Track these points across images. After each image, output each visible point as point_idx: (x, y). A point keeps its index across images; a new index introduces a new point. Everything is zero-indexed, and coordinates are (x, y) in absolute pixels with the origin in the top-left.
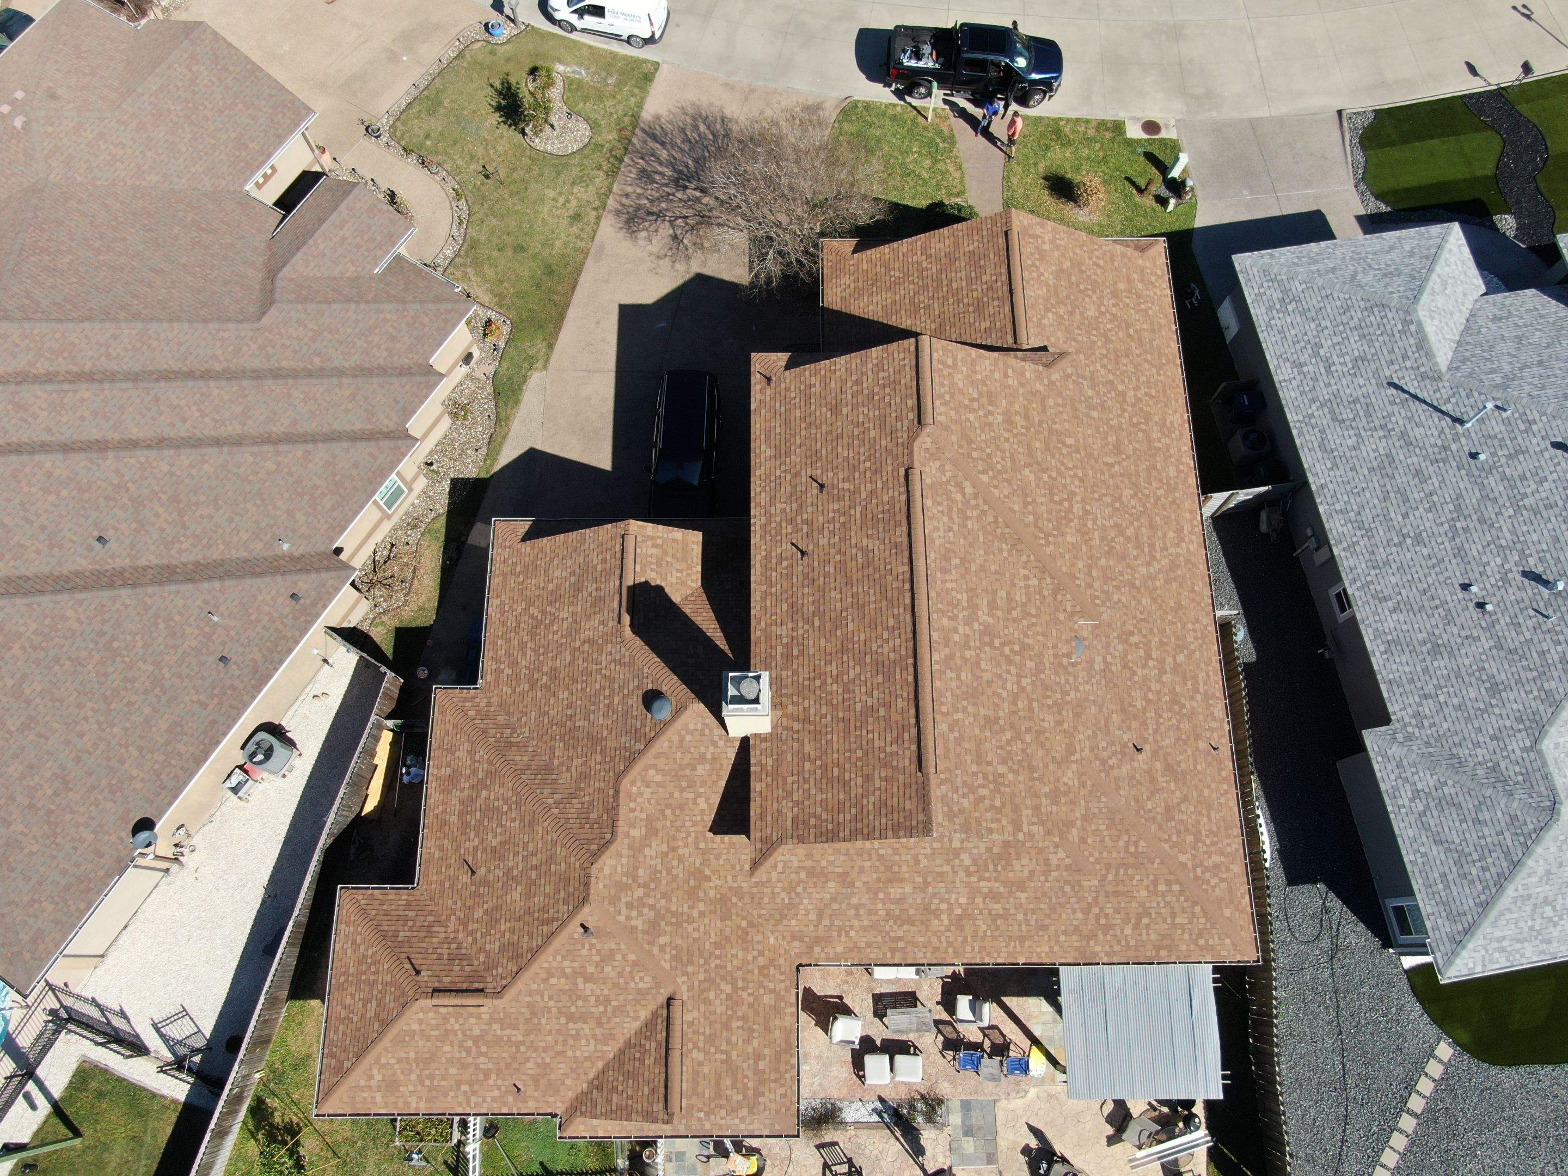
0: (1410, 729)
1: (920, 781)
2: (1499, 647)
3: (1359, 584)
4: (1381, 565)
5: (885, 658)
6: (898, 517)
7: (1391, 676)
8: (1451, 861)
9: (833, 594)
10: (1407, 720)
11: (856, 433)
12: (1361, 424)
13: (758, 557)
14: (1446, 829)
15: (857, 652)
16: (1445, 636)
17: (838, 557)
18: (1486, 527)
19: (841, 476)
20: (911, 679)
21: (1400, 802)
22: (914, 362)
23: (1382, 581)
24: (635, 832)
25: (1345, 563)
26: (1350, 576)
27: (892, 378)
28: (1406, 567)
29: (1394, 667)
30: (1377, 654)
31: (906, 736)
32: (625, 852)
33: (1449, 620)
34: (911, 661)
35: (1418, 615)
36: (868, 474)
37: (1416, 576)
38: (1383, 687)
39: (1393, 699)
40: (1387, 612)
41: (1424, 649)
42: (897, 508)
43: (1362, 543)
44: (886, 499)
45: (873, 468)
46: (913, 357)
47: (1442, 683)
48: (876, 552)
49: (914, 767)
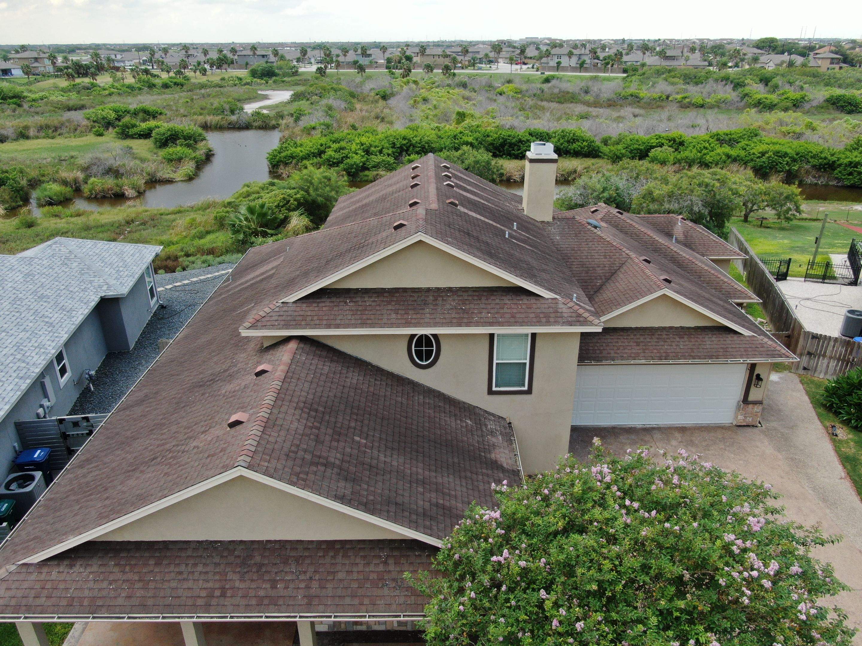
0: (95, 290)
3: (56, 335)
4: (30, 333)
7: (83, 304)
10: (92, 293)
14: (116, 260)
16: (30, 297)
21: (130, 274)
23: (39, 328)
25: (54, 344)
26: (58, 339)
28: (14, 324)
29: (76, 305)
30: (80, 313)
35: (36, 309)
37: (14, 318)
38: (92, 305)
39: (91, 300)
40: (53, 319)
41: (49, 300)
43: (30, 344)
47: (55, 289)
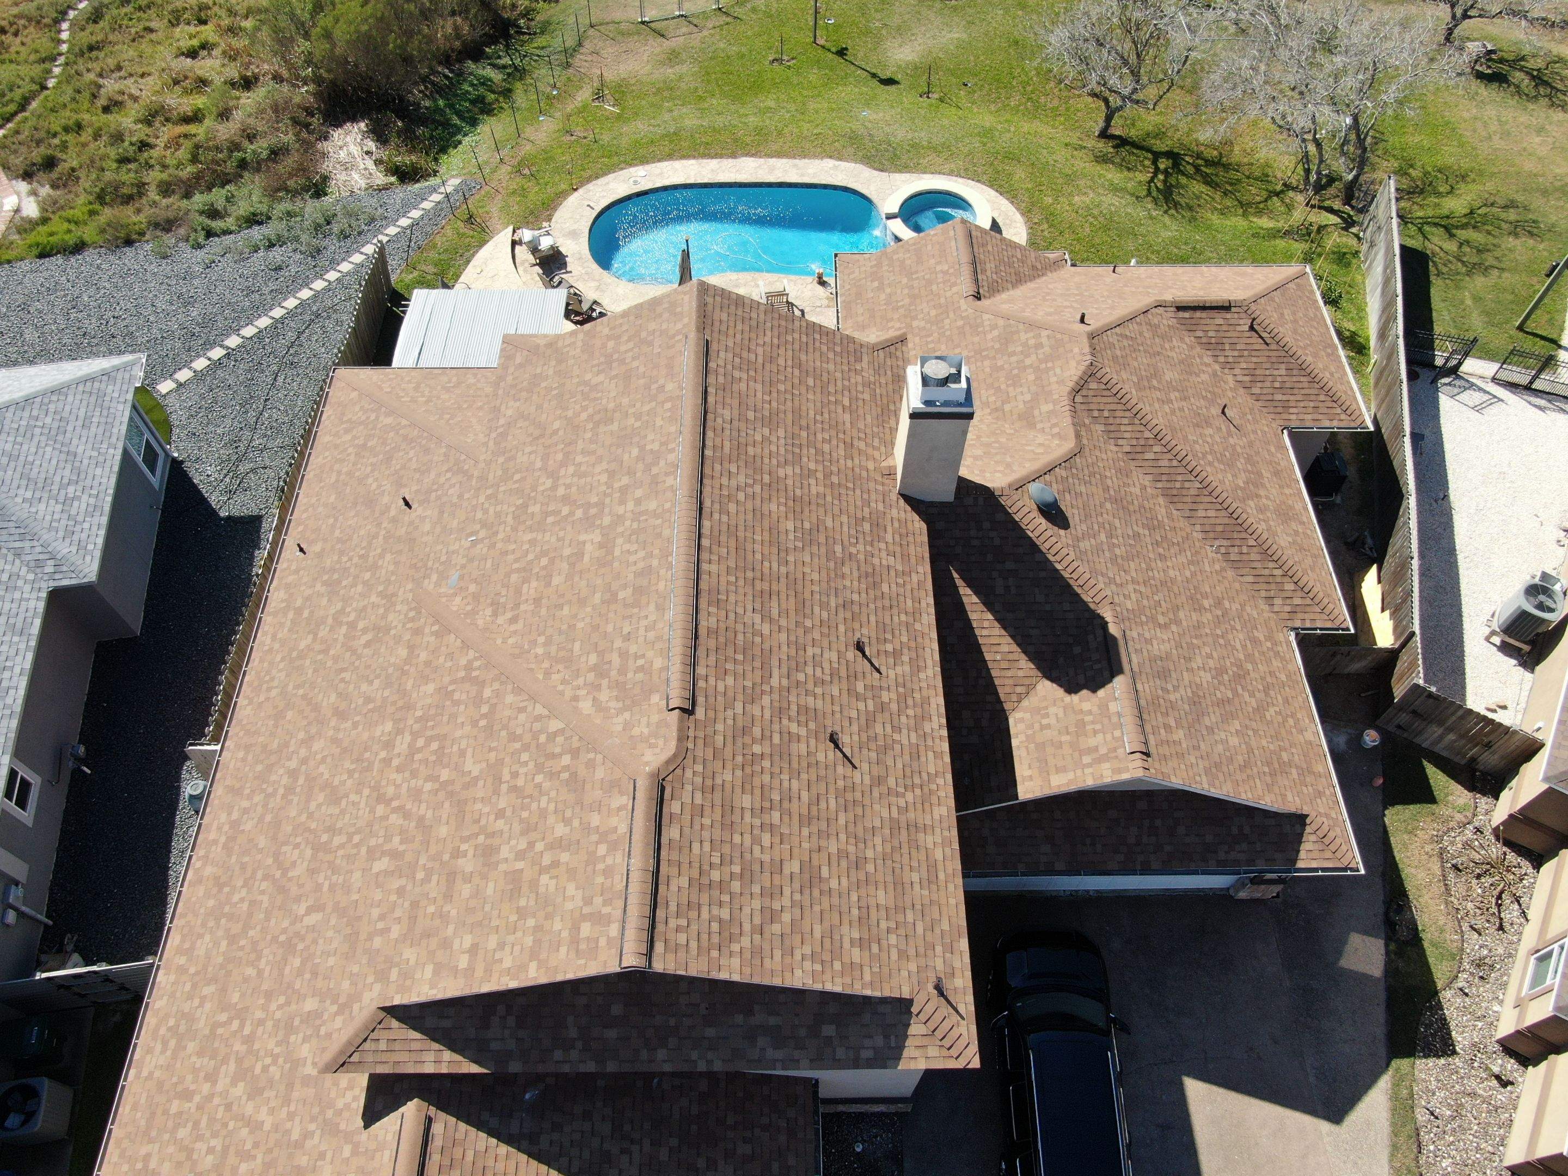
0: (31, 576)
1: (708, 331)
5: (743, 470)
6: (712, 644)
7: (16, 639)
8: (68, 435)
9: (815, 576)
10: (27, 588)
11: (776, 815)
13: (930, 672)
14: (54, 462)
15: (782, 494)
17: (808, 623)
19: (803, 748)
20: (710, 434)
21: (92, 501)
22: (660, 913)
24: (1046, 408)
27: (705, 898)
31: (721, 379)
32: (1055, 386)
34: (708, 452)
36: (757, 731)
38: (36, 630)
39: (30, 614)
42: (712, 658)
44: (730, 680)
45: (748, 740)
46: (660, 927)
48: (750, 608)
49: (714, 347)
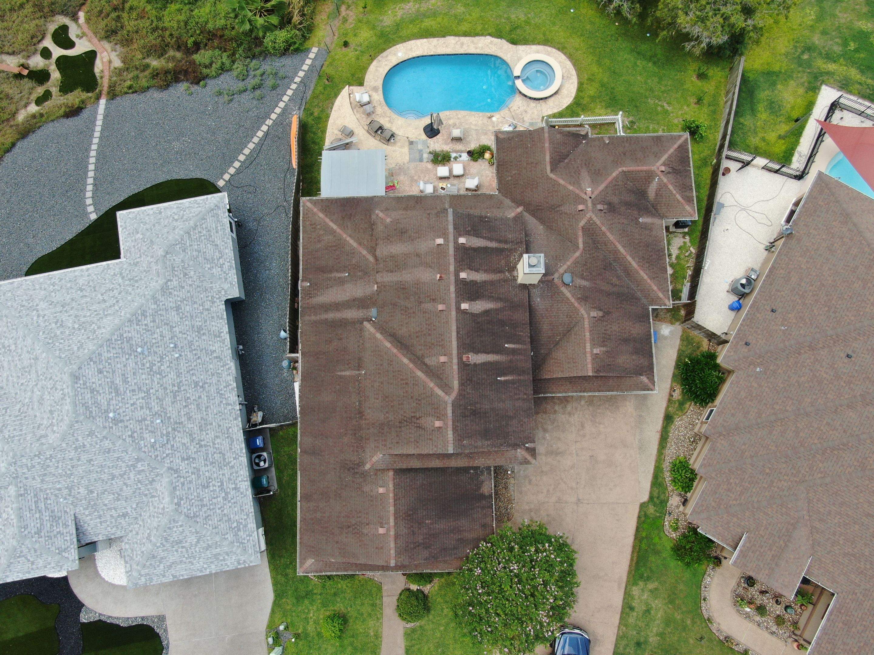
2: (172, 327)
4: (215, 374)
7: (221, 321)
8: (213, 237)
10: (218, 301)
12: (211, 450)
14: (212, 250)
16: (194, 336)
18: (165, 385)
23: (217, 366)
28: (204, 371)
29: (219, 325)
30: (225, 332)
33: (191, 343)
35: (204, 347)
37: (201, 366)
38: (225, 317)
39: (222, 311)
40: (217, 351)
41: (204, 331)
47: (199, 315)
